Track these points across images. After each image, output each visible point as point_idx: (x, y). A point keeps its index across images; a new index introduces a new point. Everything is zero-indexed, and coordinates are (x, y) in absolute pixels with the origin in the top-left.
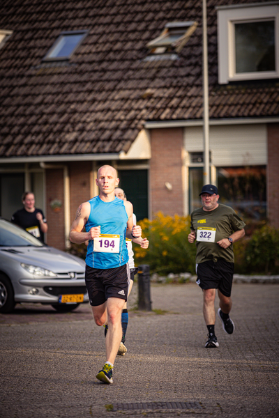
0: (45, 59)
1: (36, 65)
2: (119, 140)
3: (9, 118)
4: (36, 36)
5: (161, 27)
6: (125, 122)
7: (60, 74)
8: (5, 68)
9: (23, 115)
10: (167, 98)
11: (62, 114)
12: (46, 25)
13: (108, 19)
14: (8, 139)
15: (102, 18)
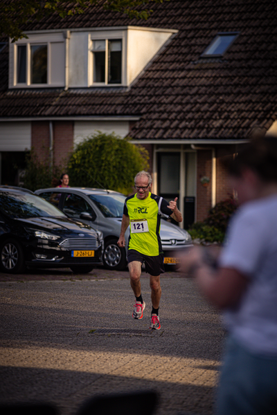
0: (202, 55)
1: (195, 61)
3: (169, 105)
4: (197, 35)
6: (262, 113)
7: (213, 69)
8: (169, 62)
9: (180, 104)
11: (211, 104)
12: (206, 25)
13: (257, 23)
14: (166, 124)
15: (252, 22)
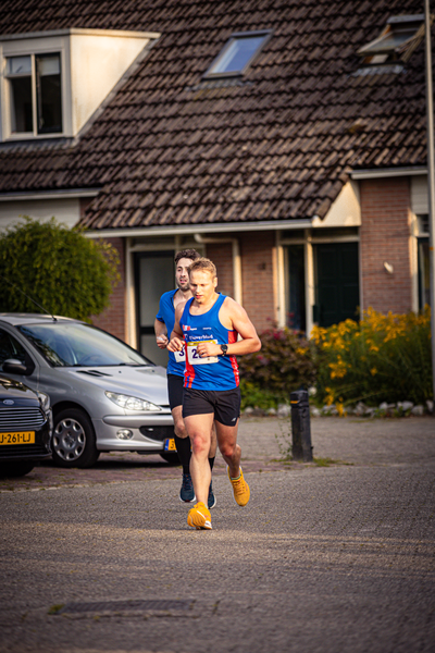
0: (206, 75)
1: (193, 85)
2: (312, 199)
3: (150, 166)
4: (194, 41)
5: (380, 22)
6: (322, 171)
7: (227, 98)
8: (147, 91)
9: (171, 163)
10: (385, 133)
11: (229, 159)
12: (209, 22)
13: (302, 13)
14: (148, 200)
15: (294, 11)
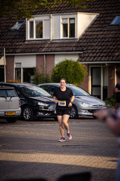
0: (110, 24)
1: (107, 27)
3: (96, 46)
4: (107, 16)
7: (115, 30)
8: (95, 28)
9: (101, 46)
11: (114, 46)
12: (111, 11)
14: (95, 55)
